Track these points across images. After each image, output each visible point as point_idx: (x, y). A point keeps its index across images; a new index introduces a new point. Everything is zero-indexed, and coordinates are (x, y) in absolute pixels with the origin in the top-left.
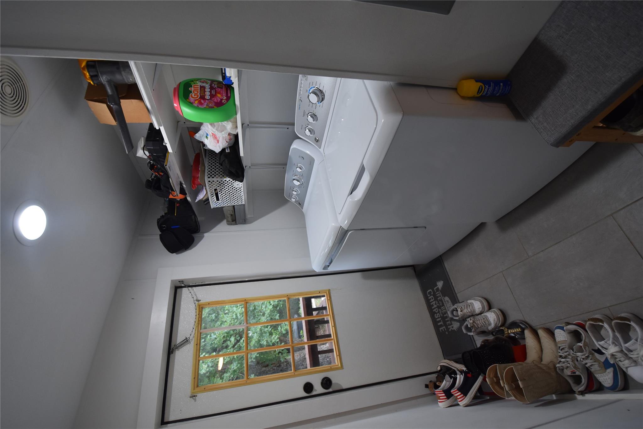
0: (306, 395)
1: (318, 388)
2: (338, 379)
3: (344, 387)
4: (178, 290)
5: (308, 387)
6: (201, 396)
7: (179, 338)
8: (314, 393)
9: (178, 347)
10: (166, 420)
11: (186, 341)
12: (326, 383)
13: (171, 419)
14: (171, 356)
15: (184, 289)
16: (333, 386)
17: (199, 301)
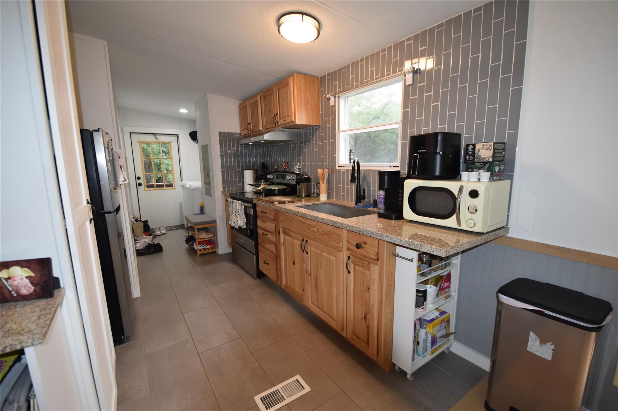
0: (136, 177)
1: (138, 181)
2: (141, 189)
3: (138, 191)
4: (176, 136)
5: (139, 178)
6: (138, 144)
7: (158, 137)
8: (137, 179)
9: (155, 136)
10: (131, 134)
11: (157, 139)
12: (140, 185)
13: (131, 135)
14: (152, 135)
15: (177, 137)
16: (139, 186)
17: (172, 142)
